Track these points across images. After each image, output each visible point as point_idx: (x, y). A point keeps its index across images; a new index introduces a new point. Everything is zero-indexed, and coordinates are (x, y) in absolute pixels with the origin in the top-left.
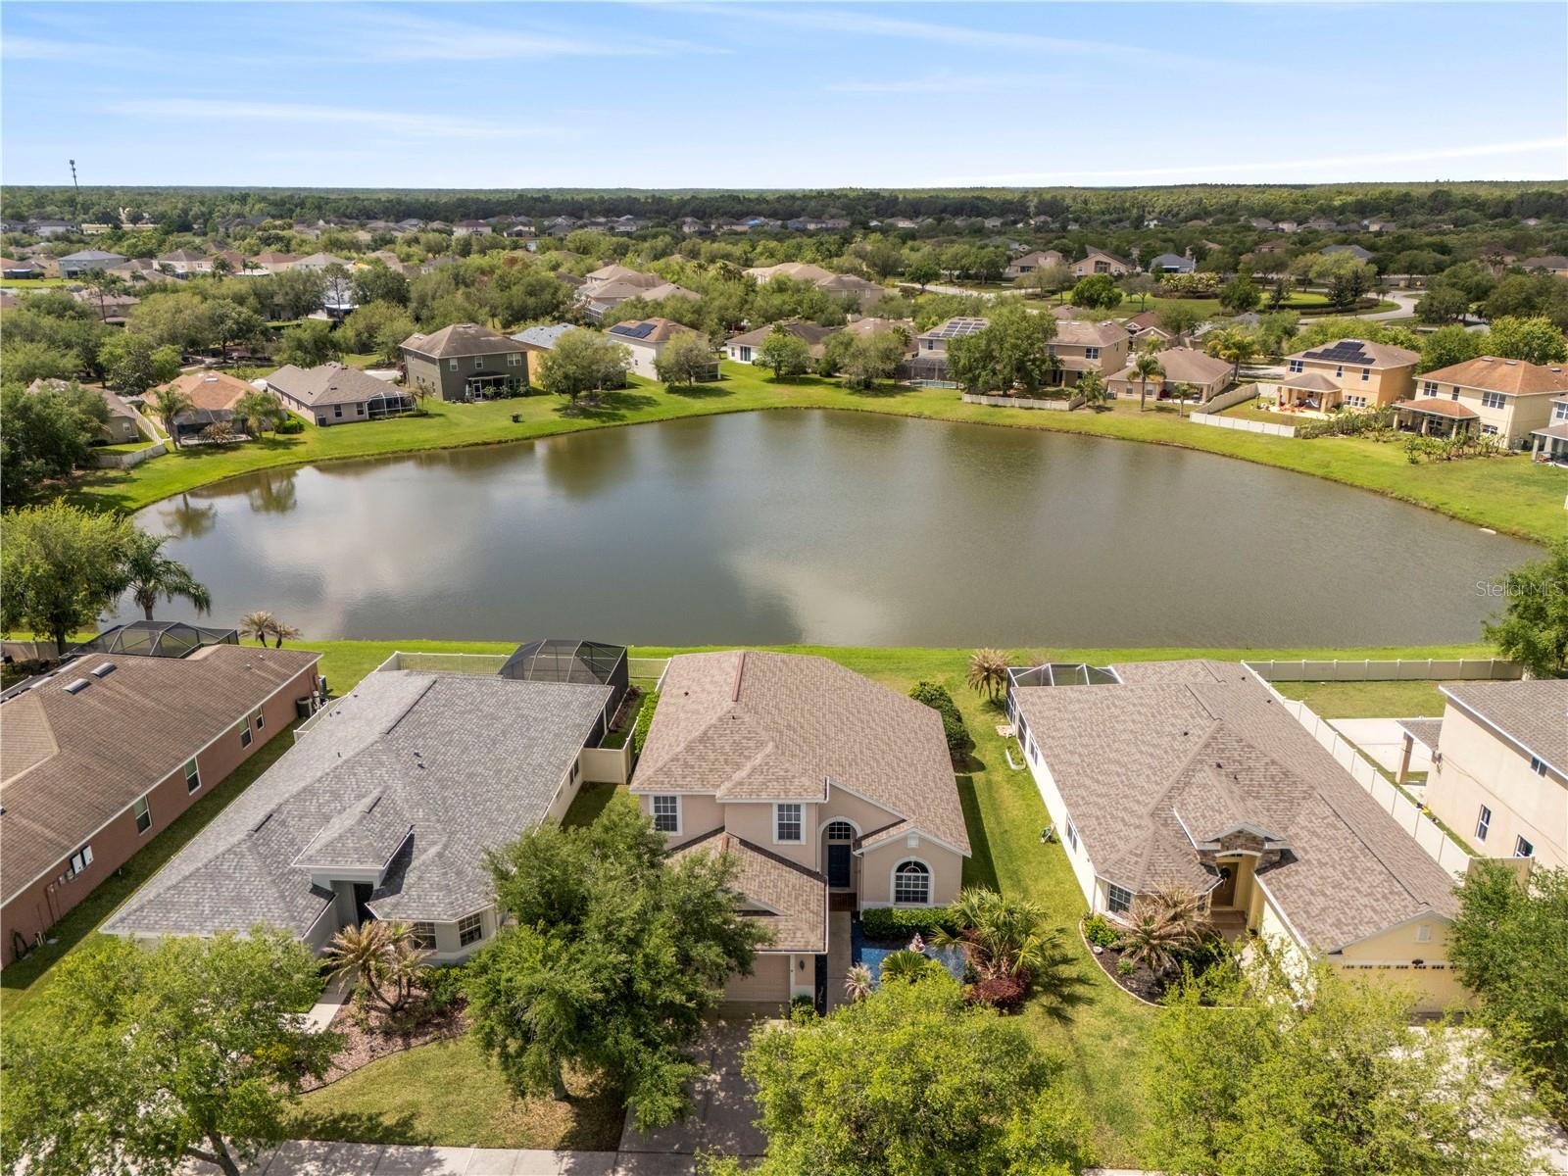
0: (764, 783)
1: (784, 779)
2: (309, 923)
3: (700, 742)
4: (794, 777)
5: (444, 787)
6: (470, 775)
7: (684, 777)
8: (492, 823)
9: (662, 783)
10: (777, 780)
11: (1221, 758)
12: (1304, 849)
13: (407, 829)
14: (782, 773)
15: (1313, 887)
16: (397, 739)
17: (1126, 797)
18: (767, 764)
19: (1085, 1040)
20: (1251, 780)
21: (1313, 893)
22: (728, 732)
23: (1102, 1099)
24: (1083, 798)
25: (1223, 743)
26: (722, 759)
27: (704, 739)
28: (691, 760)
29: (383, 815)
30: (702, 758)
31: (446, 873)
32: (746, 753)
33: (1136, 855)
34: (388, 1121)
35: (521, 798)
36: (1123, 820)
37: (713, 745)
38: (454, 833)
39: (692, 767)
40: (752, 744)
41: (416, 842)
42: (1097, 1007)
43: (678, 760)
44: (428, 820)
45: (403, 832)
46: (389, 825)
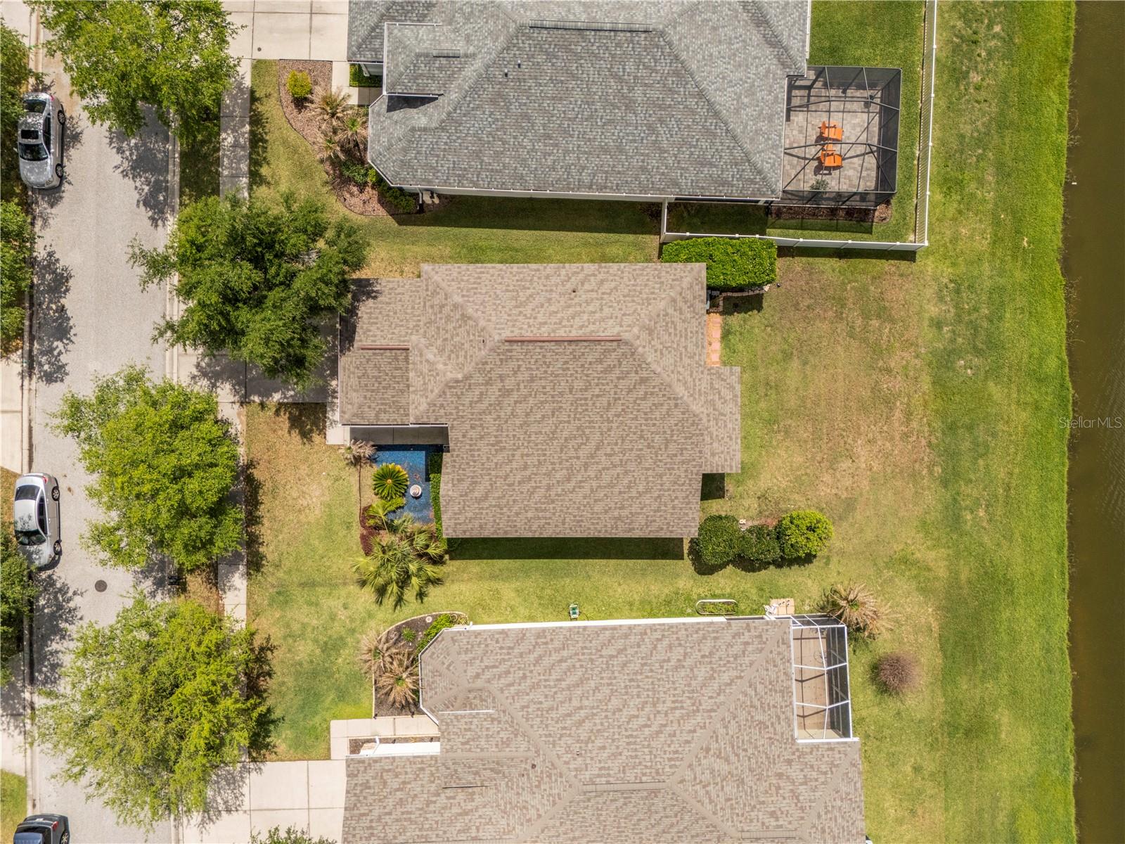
0: (421, 373)
1: (425, 390)
2: (362, 59)
3: (463, 315)
4: (427, 397)
5: (493, 102)
6: (526, 116)
7: (432, 307)
8: (478, 155)
9: (427, 290)
10: (424, 384)
11: (542, 772)
12: (454, 798)
13: (437, 92)
14: (430, 388)
15: (409, 786)
16: (530, 38)
17: (524, 677)
18: (438, 374)
19: (343, 592)
20: (523, 789)
21: (404, 783)
22: (472, 337)
23: (296, 592)
24: (546, 643)
25: (556, 780)
26: (448, 336)
27: (465, 318)
28: (447, 310)
29: (440, 69)
30: (448, 318)
31: (400, 140)
32: (453, 356)
33: (450, 665)
34: (264, 171)
35: (526, 166)
36: (494, 667)
37: (460, 326)
38: (443, 129)
39: (440, 312)
40: (461, 360)
41: (432, 104)
42: (374, 607)
43: (446, 299)
44: (449, 104)
45: (433, 89)
46: (433, 78)
